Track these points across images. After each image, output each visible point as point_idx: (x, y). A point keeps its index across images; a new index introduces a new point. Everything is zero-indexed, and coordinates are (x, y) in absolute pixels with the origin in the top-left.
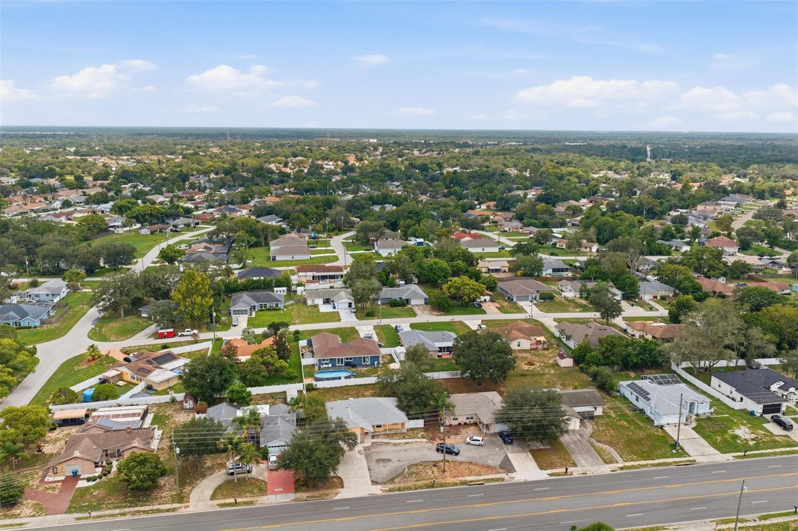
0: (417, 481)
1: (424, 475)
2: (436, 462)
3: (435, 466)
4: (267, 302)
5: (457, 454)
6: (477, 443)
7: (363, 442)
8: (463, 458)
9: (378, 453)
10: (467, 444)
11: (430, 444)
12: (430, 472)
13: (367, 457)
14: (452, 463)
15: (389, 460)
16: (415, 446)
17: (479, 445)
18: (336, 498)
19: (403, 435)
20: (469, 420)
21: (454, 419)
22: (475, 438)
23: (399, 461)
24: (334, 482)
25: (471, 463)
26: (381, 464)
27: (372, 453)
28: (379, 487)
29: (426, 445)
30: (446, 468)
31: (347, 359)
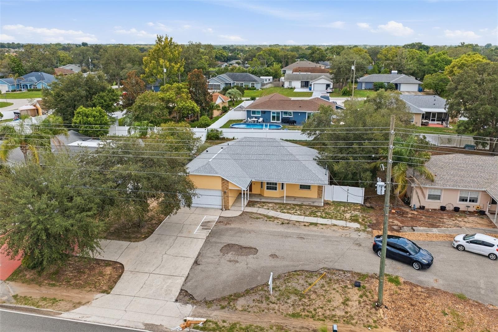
0: (294, 315)
1: (318, 303)
2: (363, 276)
3: (357, 285)
4: (244, 81)
5: (425, 267)
6: (486, 250)
7: (227, 209)
8: (441, 282)
9: (240, 231)
10: (457, 248)
11: (363, 235)
12: (338, 300)
13: (212, 234)
14: (408, 287)
15: (252, 250)
16: (328, 232)
17: (488, 257)
18: (66, 316)
19: (314, 210)
20: (468, 203)
21: (431, 197)
22: (479, 237)
23: (273, 256)
24: (101, 274)
25: (461, 298)
26: (230, 256)
27: (227, 230)
28: (189, 308)
29: (354, 235)
30: (386, 298)
31: (286, 113)
